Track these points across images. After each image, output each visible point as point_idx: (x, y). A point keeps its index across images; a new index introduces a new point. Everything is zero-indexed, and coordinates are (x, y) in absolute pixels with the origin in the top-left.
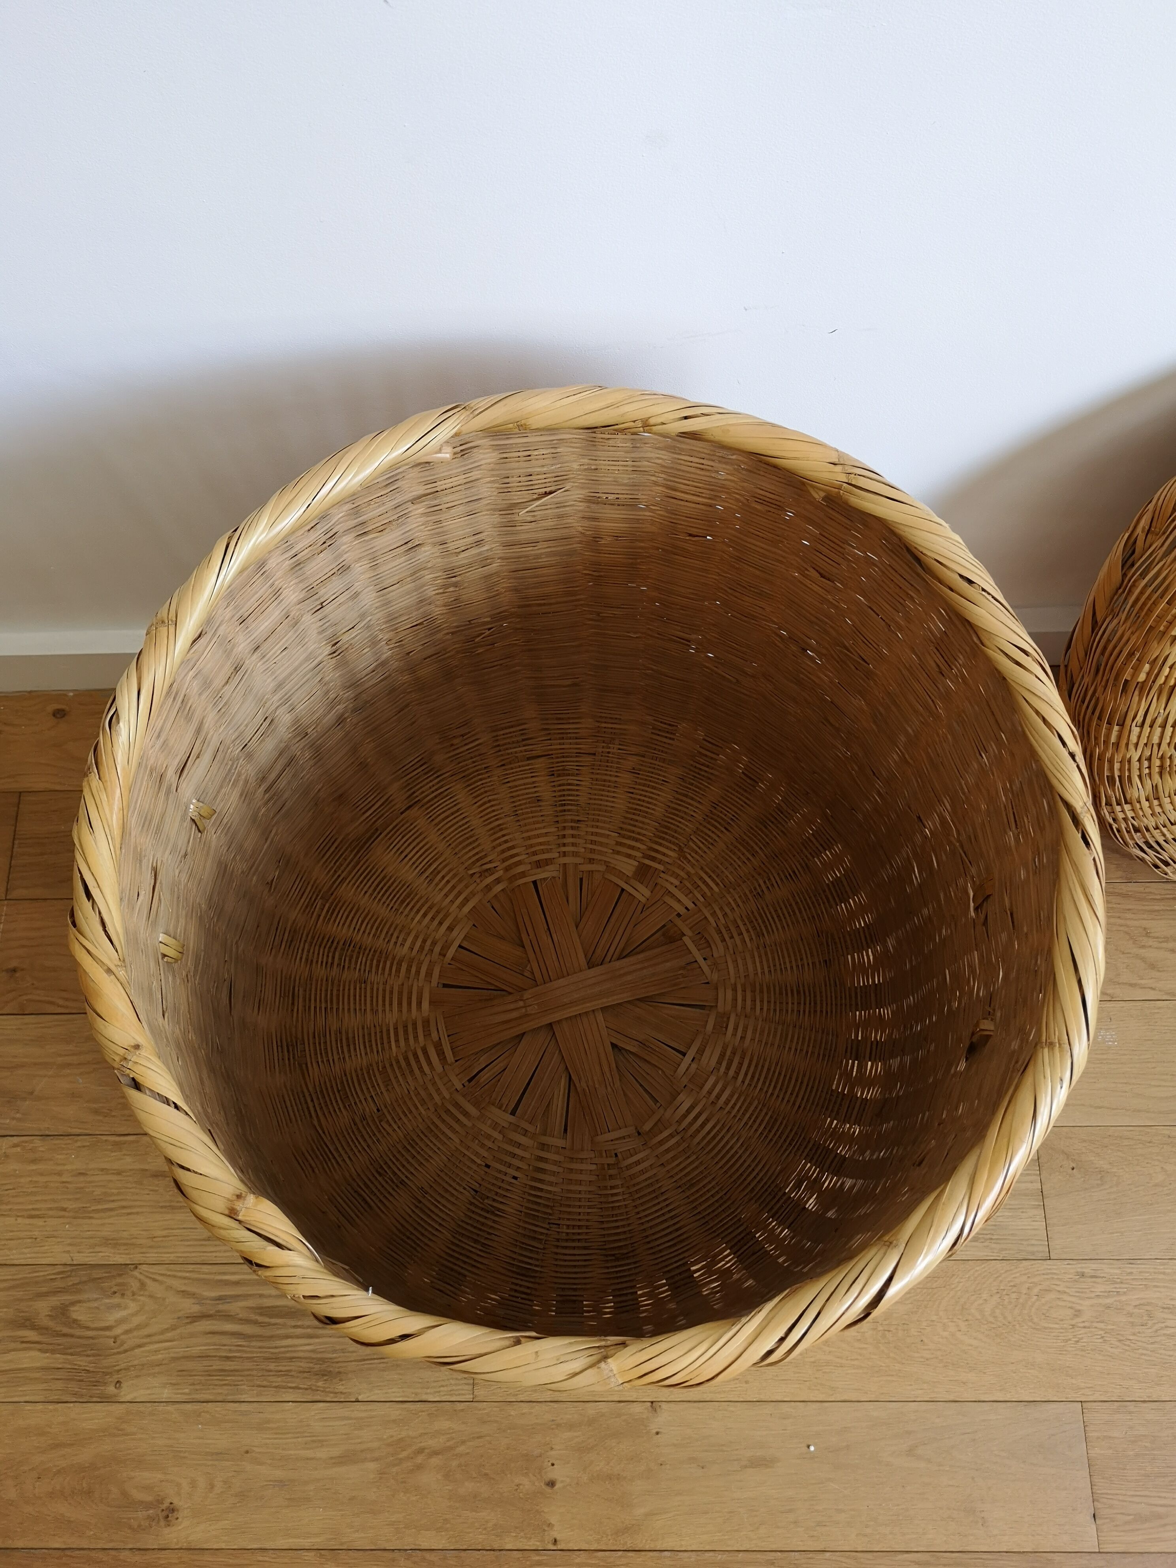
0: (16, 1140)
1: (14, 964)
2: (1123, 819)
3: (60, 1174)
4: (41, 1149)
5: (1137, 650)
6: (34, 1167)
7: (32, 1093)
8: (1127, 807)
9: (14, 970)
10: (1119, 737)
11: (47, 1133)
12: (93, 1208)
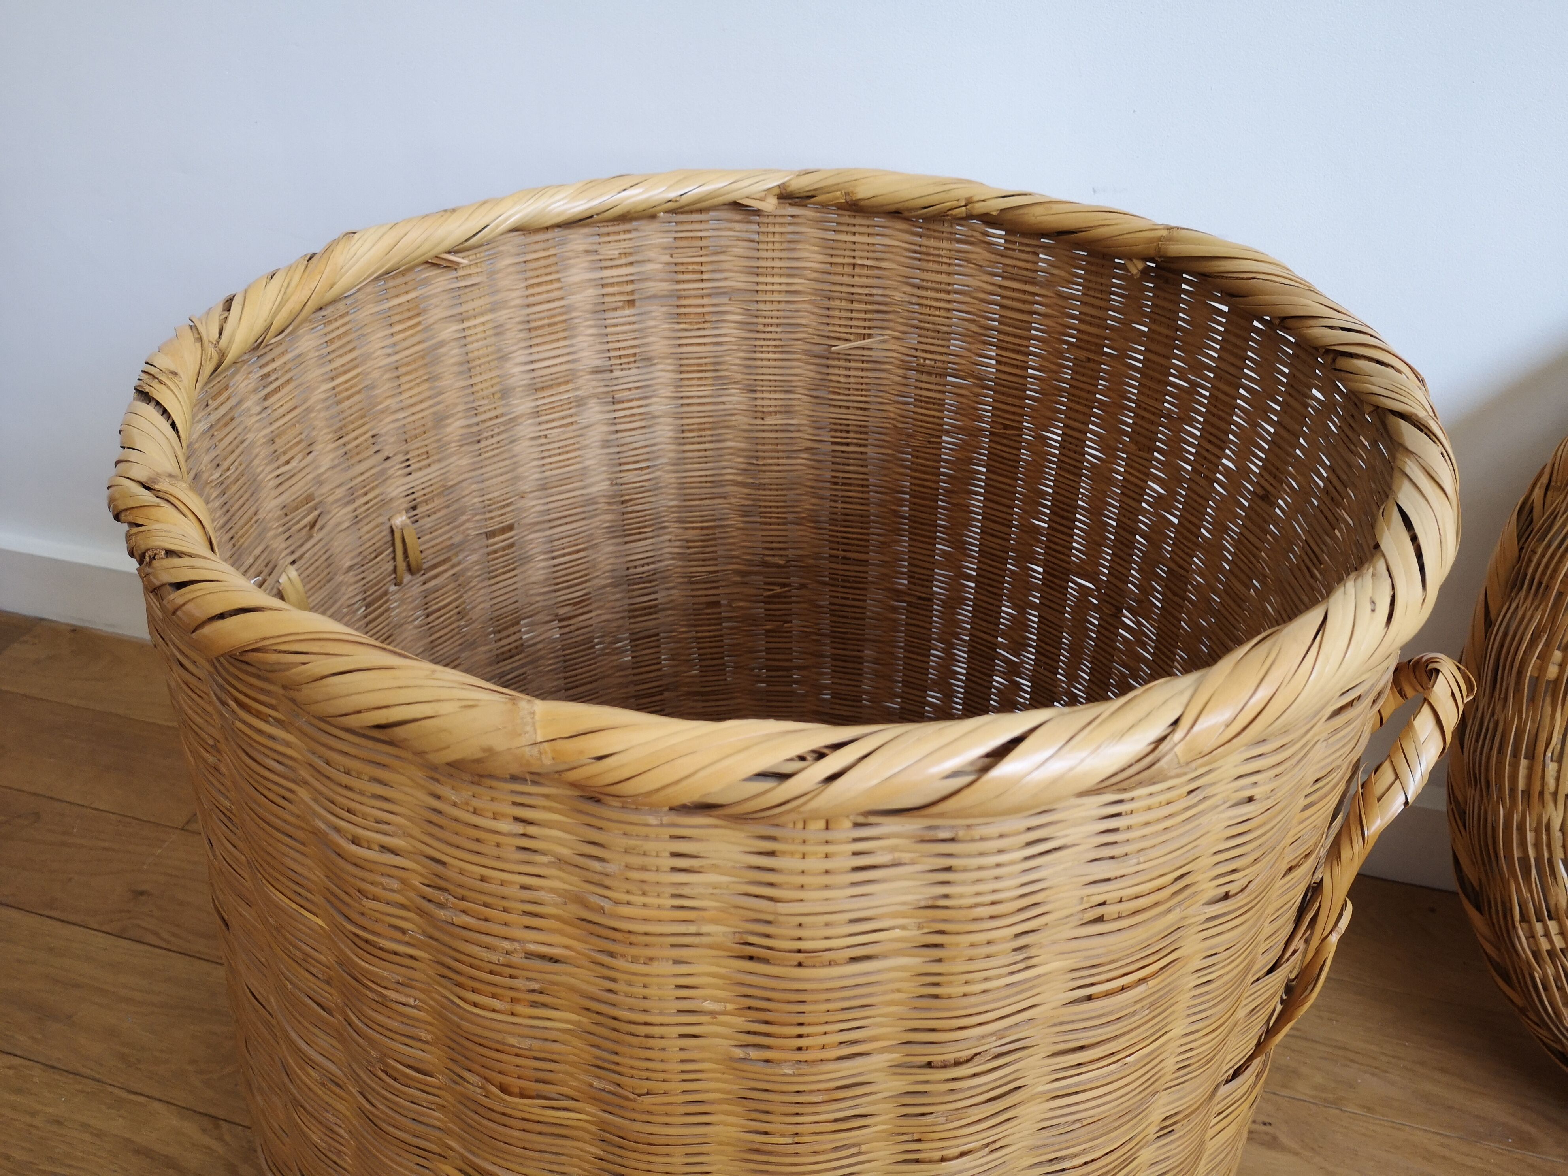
0: (17, 1061)
1: (146, 887)
2: (1548, 951)
3: (34, 1114)
4: (36, 1080)
5: (1544, 630)
6: (13, 1098)
7: (70, 1017)
8: (1552, 926)
9: (142, 893)
10: (1529, 778)
11: (55, 1064)
12: (41, 1167)
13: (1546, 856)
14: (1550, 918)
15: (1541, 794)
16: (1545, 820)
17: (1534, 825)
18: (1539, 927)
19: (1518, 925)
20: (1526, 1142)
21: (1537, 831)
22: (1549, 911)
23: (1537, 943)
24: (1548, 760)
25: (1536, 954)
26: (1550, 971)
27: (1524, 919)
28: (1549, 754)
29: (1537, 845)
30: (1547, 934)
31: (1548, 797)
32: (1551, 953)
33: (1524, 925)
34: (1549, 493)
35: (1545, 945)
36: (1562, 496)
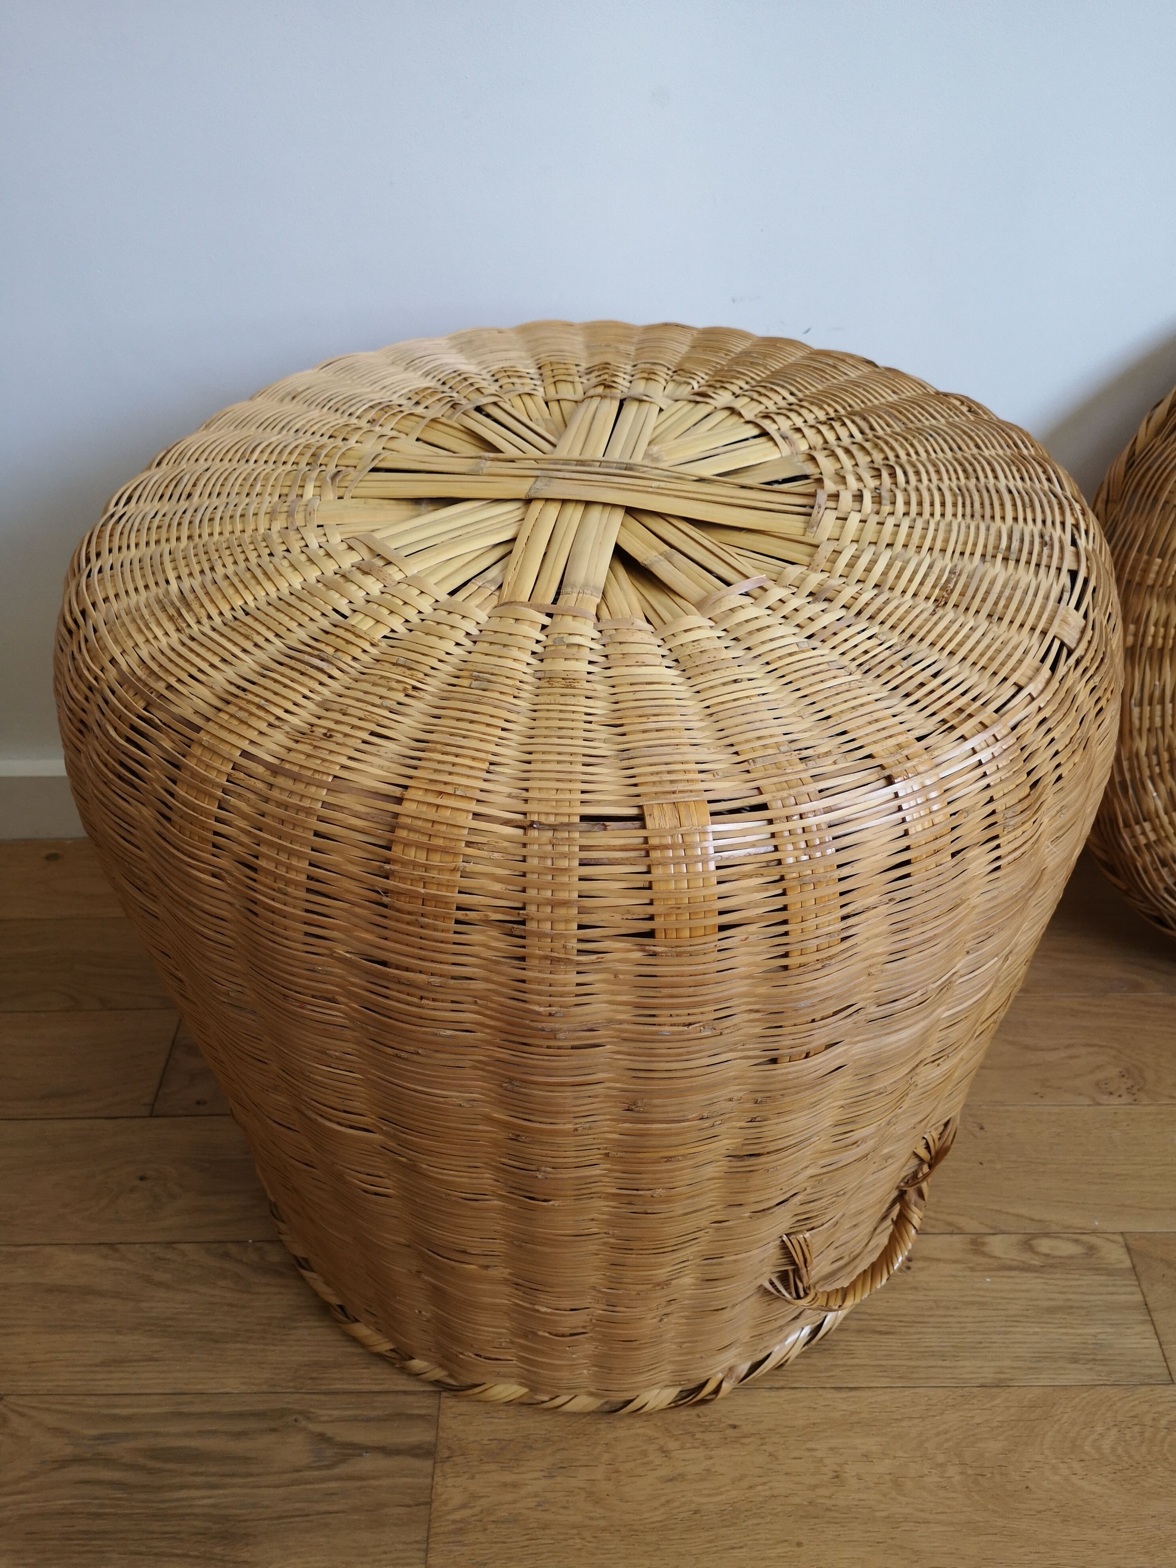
13: (1138, 776)
14: (1145, 820)
15: (1131, 731)
16: (1134, 750)
17: (1127, 755)
18: (1137, 829)
19: (1122, 830)
20: (1137, 987)
21: (1130, 759)
22: (1143, 815)
23: (1137, 841)
24: (1133, 706)
25: (1137, 848)
26: (1148, 858)
27: (1127, 825)
28: (1133, 701)
29: (1131, 770)
30: (1144, 833)
31: (1135, 733)
32: (1148, 846)
33: (1127, 830)
34: (1109, 505)
35: (1143, 840)
36: (1119, 507)
